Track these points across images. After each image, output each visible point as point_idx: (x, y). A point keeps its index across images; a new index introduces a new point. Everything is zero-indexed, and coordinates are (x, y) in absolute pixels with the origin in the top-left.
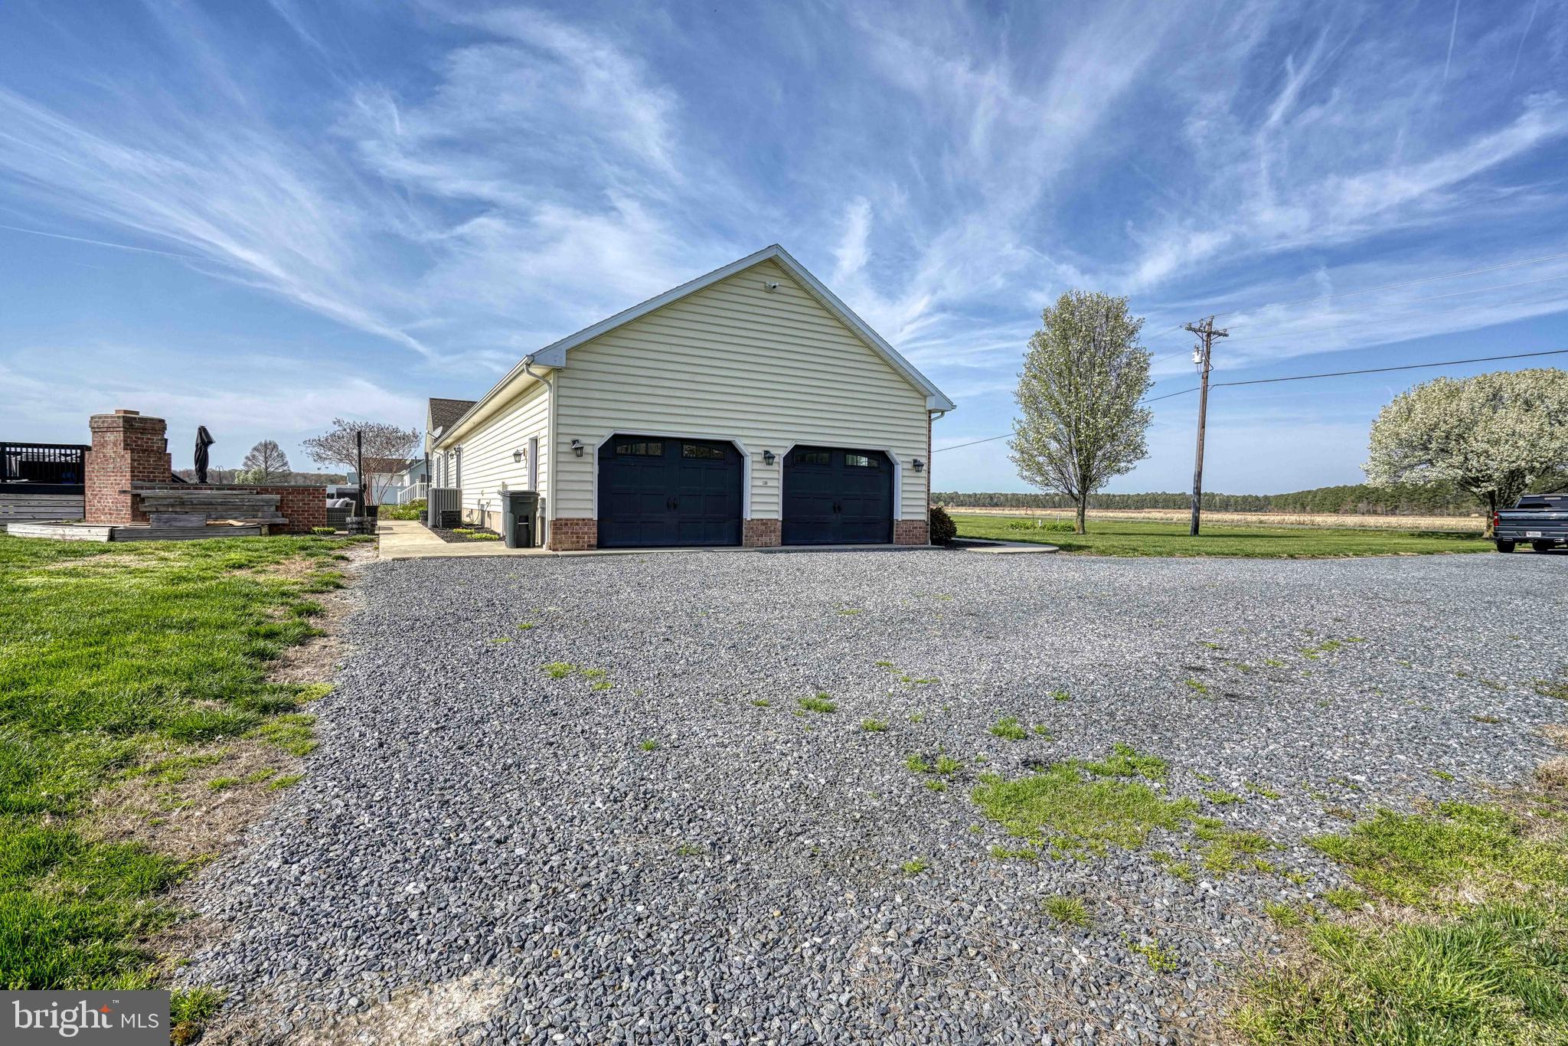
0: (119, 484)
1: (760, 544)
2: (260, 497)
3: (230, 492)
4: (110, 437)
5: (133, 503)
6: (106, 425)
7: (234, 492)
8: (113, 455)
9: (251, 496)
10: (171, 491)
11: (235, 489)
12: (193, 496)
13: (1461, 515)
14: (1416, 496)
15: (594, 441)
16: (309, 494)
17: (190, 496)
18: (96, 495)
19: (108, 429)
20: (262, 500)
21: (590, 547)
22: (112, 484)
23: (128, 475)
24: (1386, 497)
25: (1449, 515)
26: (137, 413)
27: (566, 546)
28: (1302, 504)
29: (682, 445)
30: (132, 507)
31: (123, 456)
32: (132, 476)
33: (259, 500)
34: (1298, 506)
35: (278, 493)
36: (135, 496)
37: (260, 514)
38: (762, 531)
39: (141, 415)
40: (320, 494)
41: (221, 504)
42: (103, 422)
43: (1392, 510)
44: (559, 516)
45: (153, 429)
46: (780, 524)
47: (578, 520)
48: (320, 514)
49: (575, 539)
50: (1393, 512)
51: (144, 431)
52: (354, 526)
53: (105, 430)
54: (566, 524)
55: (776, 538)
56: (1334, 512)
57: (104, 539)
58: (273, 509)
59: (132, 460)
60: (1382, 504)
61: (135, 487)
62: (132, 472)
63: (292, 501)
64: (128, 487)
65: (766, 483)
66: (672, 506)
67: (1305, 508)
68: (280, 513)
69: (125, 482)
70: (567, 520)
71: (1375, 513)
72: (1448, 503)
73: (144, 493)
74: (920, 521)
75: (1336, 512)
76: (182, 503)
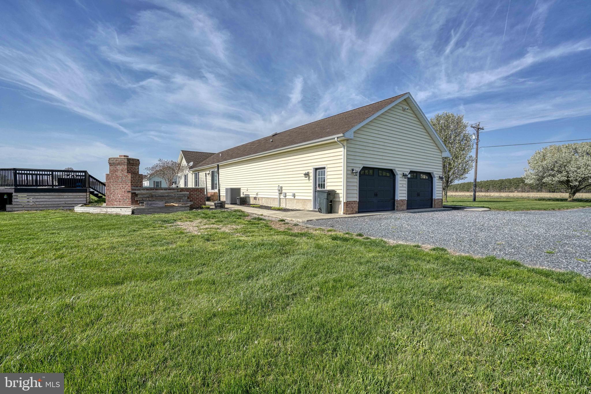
0: (124, 188)
1: (401, 209)
2: (181, 193)
3: (170, 191)
4: (119, 167)
5: (132, 197)
6: (117, 162)
7: (172, 191)
8: (121, 175)
9: (178, 193)
10: (147, 191)
11: (171, 190)
12: (156, 193)
13: (509, 192)
14: (495, 185)
15: (357, 170)
16: (199, 191)
17: (155, 193)
18: (112, 193)
19: (119, 164)
20: (183, 194)
21: (356, 213)
22: (120, 188)
23: (130, 184)
24: (485, 186)
25: (506, 192)
26: (128, 156)
27: (349, 212)
28: (456, 189)
29: (379, 171)
30: (131, 198)
31: (126, 176)
32: (131, 185)
33: (181, 194)
34: (455, 189)
35: (187, 191)
36: (132, 193)
37: (182, 200)
38: (402, 204)
40: (203, 191)
41: (167, 196)
42: (116, 161)
43: (487, 190)
44: (347, 200)
45: (136, 164)
46: (406, 201)
47: (353, 201)
48: (203, 200)
49: (352, 210)
50: (487, 191)
51: (132, 164)
52: (219, 205)
53: (117, 164)
54: (349, 204)
55: (405, 207)
56: (467, 191)
57: (130, 213)
58: (186, 198)
59: (131, 177)
60: (484, 188)
61: (133, 190)
62: (131, 183)
63: (192, 194)
64: (129, 189)
65: (403, 186)
66: (376, 195)
67: (457, 190)
68: (189, 200)
69: (128, 187)
70: (349, 202)
71: (481, 191)
72: (506, 187)
73: (137, 192)
74: (441, 199)
75: (468, 191)
76: (152, 196)
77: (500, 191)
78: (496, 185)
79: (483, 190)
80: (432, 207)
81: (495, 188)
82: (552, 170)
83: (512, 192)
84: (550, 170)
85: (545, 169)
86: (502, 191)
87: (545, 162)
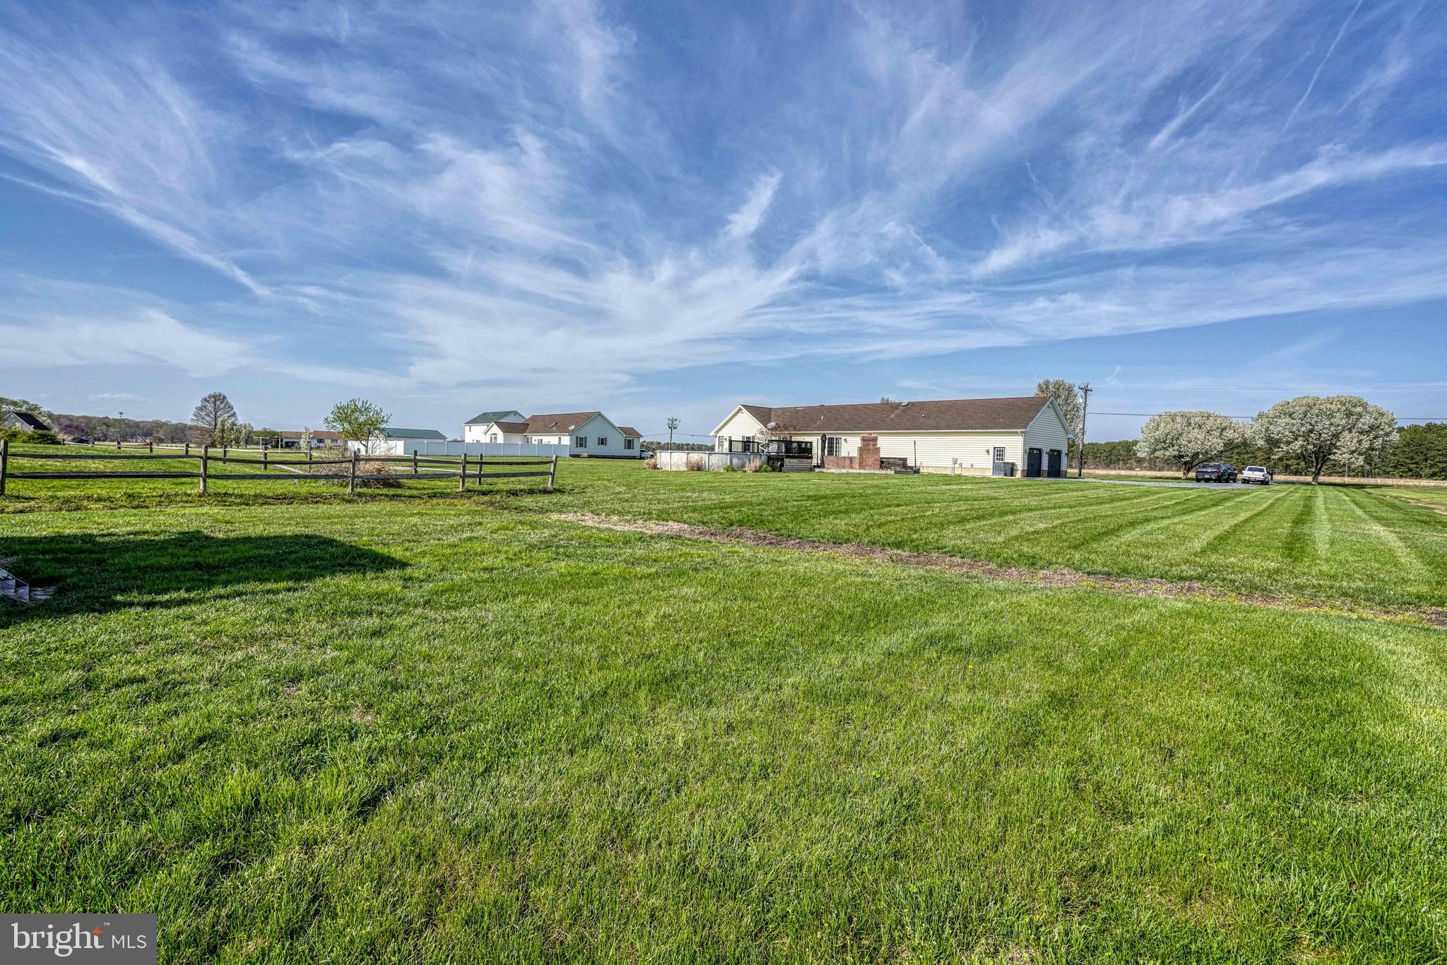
65: (1046, 460)
77: (1108, 466)
78: (1101, 453)
79: (1074, 464)
81: (1098, 460)
82: (1164, 442)
83: (1131, 469)
84: (1163, 443)
85: (1157, 441)
86: (1112, 466)
87: (1158, 433)
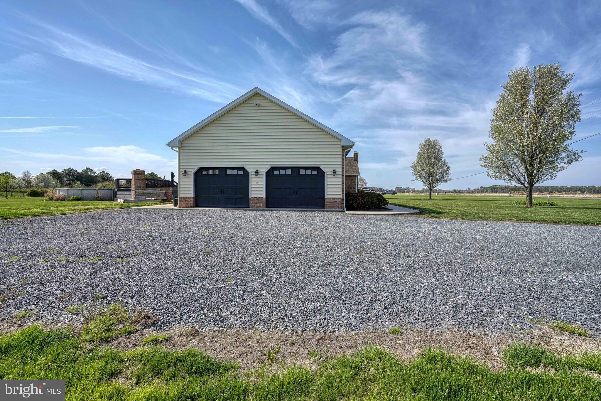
1: (256, 207)
2: (160, 191)
15: (192, 171)
20: (161, 192)
21: (191, 207)
26: (140, 169)
27: (183, 206)
29: (226, 169)
36: (135, 191)
37: (160, 196)
38: (256, 202)
39: (141, 170)
41: (152, 193)
44: (181, 196)
45: (142, 174)
46: (264, 199)
47: (187, 197)
49: (186, 204)
51: (139, 174)
54: (183, 199)
55: (263, 204)
57: (123, 203)
58: (163, 195)
59: (135, 182)
61: (135, 189)
62: (135, 185)
63: (169, 192)
66: (223, 192)
68: (165, 196)
70: (183, 197)
74: (339, 198)
76: (144, 193)
80: (324, 208)
